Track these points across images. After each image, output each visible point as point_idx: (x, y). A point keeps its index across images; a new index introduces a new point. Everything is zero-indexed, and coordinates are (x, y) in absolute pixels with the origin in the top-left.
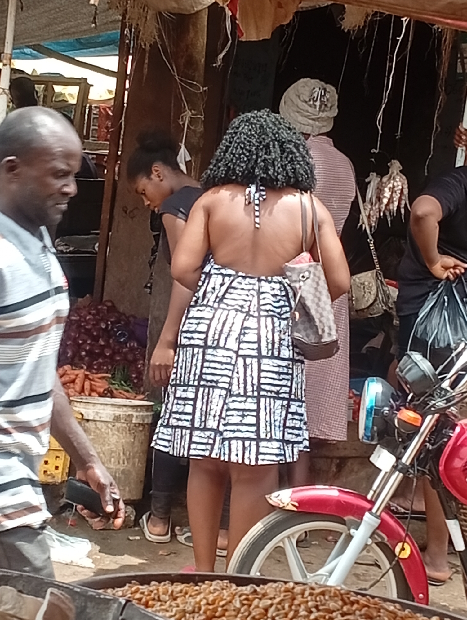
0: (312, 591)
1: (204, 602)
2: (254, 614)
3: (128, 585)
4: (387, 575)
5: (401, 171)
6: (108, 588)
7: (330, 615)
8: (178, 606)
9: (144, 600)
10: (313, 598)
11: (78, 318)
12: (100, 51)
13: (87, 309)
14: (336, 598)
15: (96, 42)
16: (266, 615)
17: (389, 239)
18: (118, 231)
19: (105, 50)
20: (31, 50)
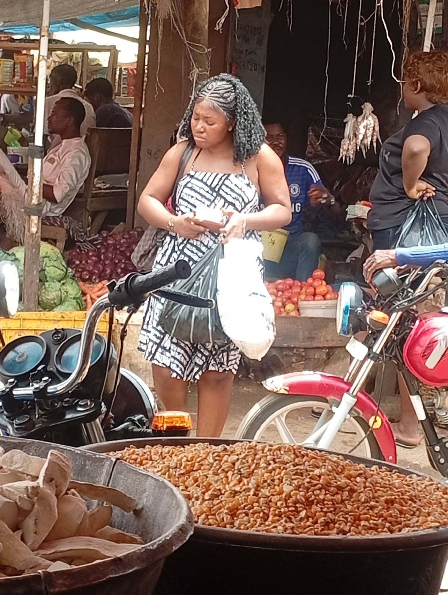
0: (270, 448)
1: (185, 459)
2: (223, 467)
3: (126, 448)
4: (363, 442)
5: (372, 112)
6: (110, 452)
7: (284, 466)
8: (164, 463)
9: (139, 460)
10: (271, 453)
11: (114, 241)
12: (126, 23)
13: (121, 234)
14: (290, 453)
15: (122, 15)
16: (234, 468)
17: (368, 169)
18: (144, 170)
19: (131, 21)
20: (69, 23)
